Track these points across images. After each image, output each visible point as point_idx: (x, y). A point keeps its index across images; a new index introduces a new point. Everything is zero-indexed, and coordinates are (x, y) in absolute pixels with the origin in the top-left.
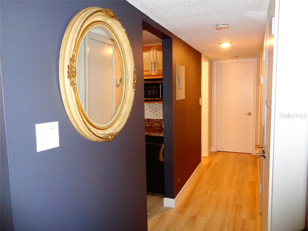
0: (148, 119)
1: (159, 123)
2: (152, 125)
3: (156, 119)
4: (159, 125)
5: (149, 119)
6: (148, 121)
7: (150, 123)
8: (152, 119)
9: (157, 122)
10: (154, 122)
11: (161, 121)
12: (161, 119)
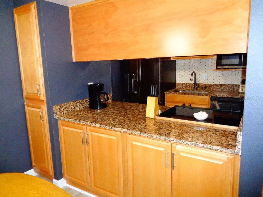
0: (220, 84)
1: (231, 87)
2: (224, 89)
3: (228, 85)
4: (231, 89)
5: (222, 85)
6: (220, 86)
7: (222, 88)
8: (225, 84)
9: (229, 87)
10: (226, 87)
11: (233, 86)
12: (233, 85)
